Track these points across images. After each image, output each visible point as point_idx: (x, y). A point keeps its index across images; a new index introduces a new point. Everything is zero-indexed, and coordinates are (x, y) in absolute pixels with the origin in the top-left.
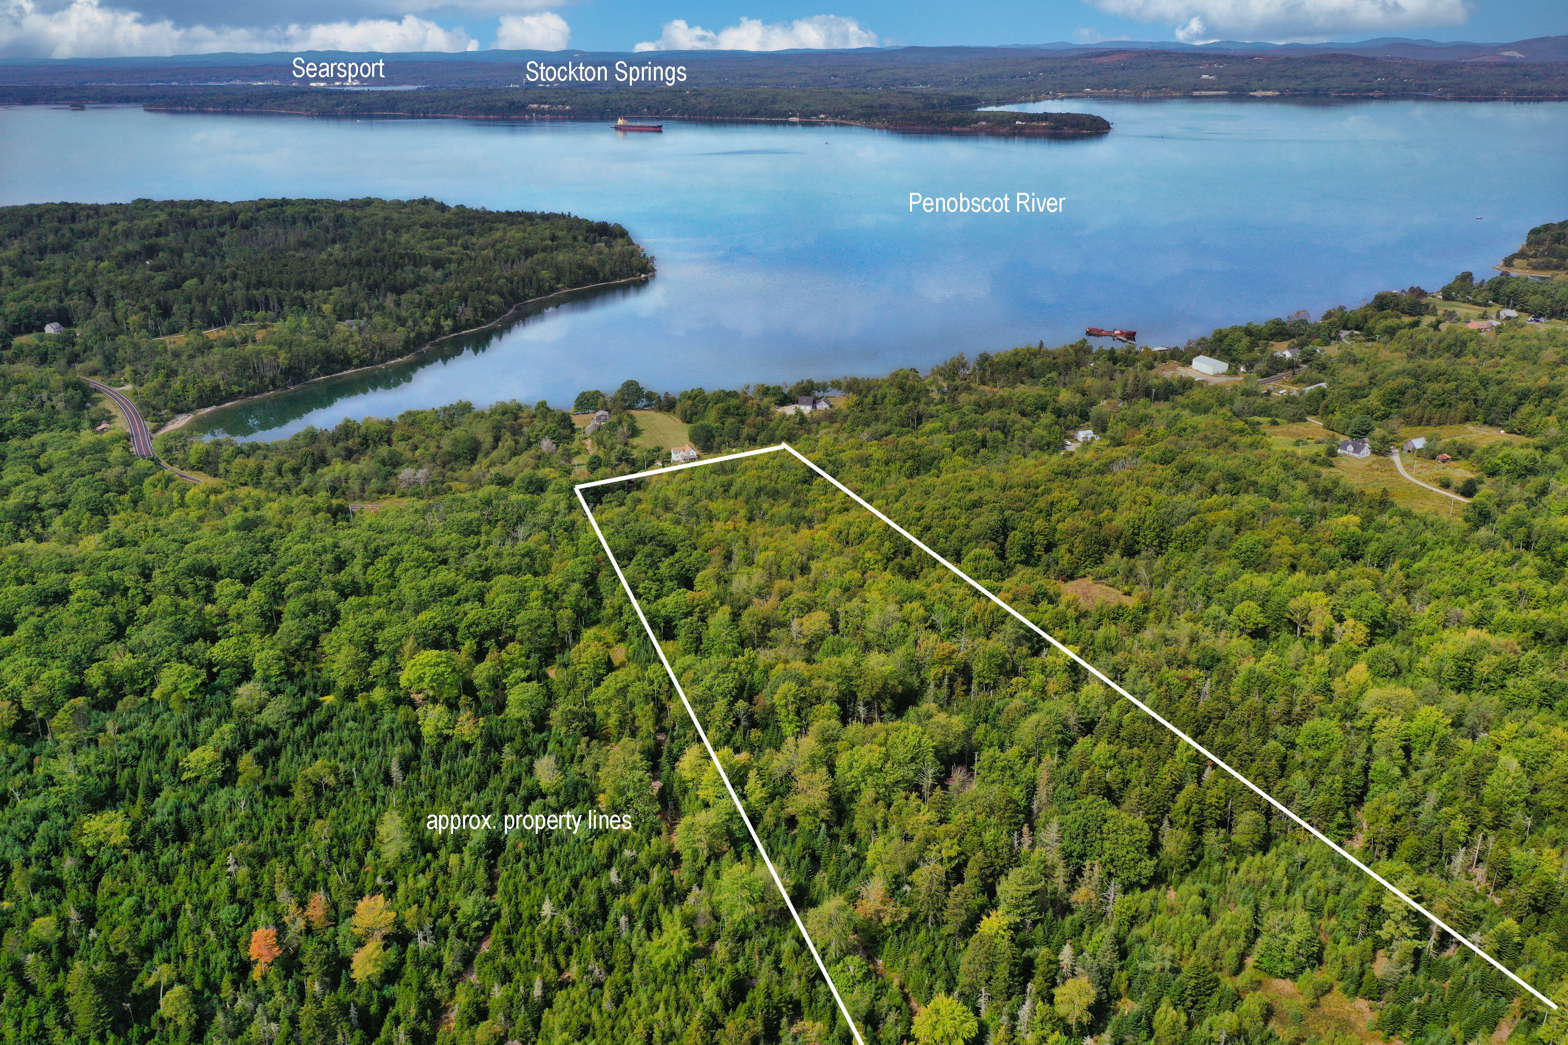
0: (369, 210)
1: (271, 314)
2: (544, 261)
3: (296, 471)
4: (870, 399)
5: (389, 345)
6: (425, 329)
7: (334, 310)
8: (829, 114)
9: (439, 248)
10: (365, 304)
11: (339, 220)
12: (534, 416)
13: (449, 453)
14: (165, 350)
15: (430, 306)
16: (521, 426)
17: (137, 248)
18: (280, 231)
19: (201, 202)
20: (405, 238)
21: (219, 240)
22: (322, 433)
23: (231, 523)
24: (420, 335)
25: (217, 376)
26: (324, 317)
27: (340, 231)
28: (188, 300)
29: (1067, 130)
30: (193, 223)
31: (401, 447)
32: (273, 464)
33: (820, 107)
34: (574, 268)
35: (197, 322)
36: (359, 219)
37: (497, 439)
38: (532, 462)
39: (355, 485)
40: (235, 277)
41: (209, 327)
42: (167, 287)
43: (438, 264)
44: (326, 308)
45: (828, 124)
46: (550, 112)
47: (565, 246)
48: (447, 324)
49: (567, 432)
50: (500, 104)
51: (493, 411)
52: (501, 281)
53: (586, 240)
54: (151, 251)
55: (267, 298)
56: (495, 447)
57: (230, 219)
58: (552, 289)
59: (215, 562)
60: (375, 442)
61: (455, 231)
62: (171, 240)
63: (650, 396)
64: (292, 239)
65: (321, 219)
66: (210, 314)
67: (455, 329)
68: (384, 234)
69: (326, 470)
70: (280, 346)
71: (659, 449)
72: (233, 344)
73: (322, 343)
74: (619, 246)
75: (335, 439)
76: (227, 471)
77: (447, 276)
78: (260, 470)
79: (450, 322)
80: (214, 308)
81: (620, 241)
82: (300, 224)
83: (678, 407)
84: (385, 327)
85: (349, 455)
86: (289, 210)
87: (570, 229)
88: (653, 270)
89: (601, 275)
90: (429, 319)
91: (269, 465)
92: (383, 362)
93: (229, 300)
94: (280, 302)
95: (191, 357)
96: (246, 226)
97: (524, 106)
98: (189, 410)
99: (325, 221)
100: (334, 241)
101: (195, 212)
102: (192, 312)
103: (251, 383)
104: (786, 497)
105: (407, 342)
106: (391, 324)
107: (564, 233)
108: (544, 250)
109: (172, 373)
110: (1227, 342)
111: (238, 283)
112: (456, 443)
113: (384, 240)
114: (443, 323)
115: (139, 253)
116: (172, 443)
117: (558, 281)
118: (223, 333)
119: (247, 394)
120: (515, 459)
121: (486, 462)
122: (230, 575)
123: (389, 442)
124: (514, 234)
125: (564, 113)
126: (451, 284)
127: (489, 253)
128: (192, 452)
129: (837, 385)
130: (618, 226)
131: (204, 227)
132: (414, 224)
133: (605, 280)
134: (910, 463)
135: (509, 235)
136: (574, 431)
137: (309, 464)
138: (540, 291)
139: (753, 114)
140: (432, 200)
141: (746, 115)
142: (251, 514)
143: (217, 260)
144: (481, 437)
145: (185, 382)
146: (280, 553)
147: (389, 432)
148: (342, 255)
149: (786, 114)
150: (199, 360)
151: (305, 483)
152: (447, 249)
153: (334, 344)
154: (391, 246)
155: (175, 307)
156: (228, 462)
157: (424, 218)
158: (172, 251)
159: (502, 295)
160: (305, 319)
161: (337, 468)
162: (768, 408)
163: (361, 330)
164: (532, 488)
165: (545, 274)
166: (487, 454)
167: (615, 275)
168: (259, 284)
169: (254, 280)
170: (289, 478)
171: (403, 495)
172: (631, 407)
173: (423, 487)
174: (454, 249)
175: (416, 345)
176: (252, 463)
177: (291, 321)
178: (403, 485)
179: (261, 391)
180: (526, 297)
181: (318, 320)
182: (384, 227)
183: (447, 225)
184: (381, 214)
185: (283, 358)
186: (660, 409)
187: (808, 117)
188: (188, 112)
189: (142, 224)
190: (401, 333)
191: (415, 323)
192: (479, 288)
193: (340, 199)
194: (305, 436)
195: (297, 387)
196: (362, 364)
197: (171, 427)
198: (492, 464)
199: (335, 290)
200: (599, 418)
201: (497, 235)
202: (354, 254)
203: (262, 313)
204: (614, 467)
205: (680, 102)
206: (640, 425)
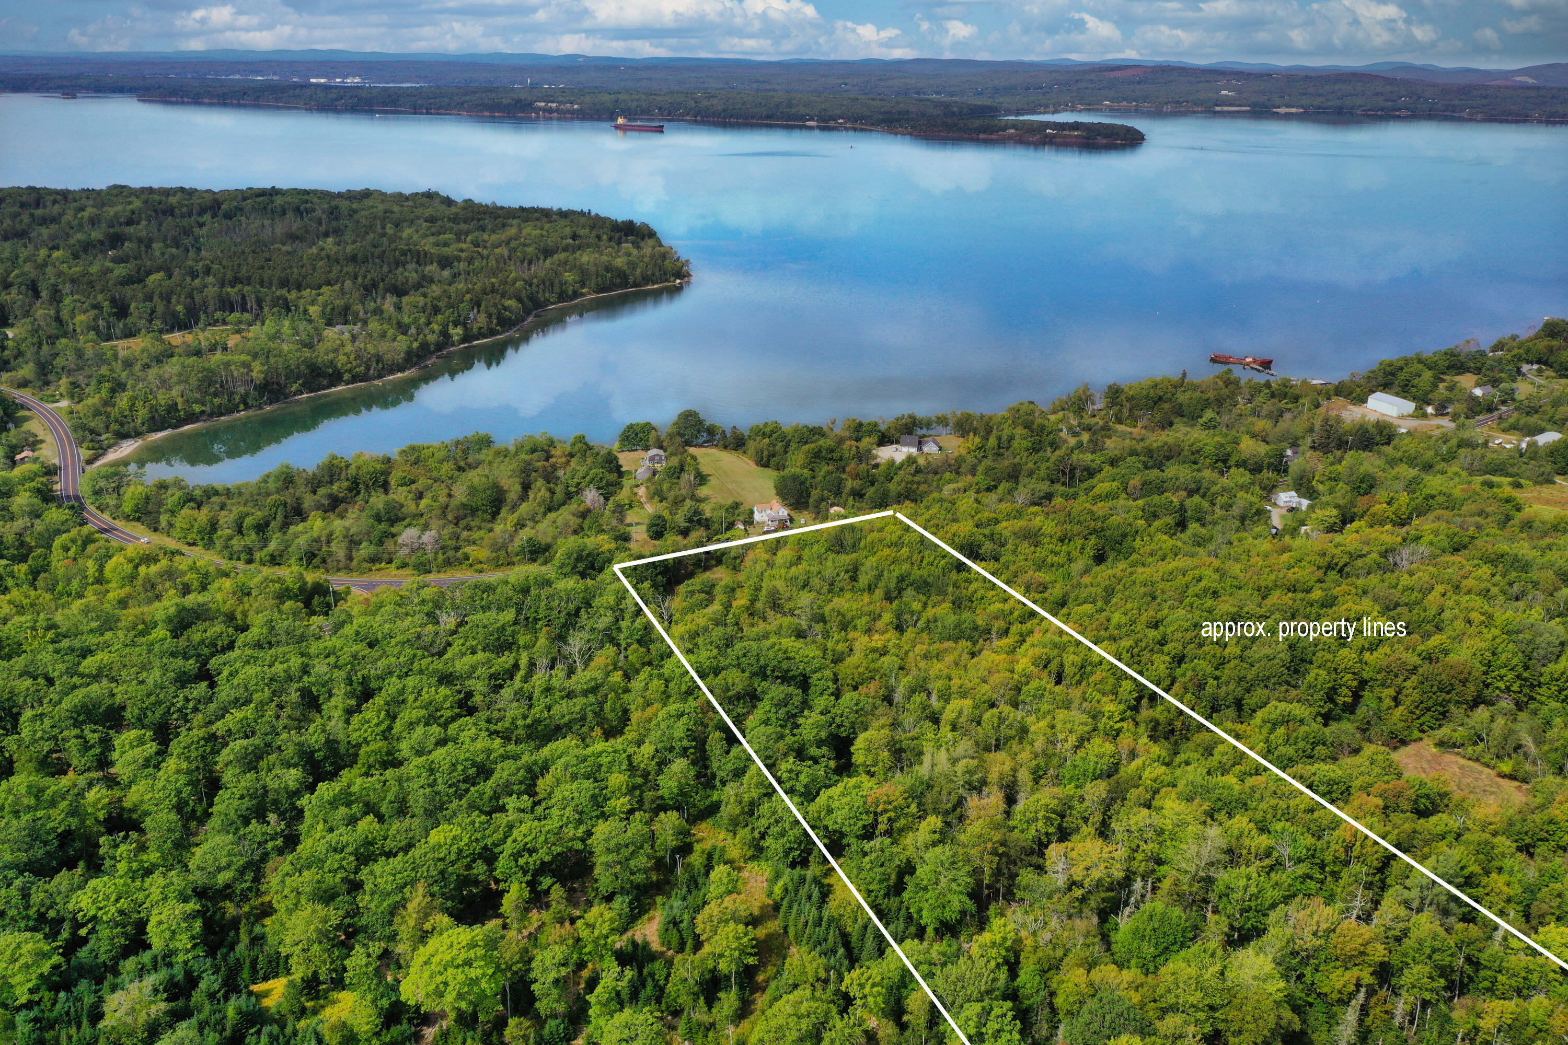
0: (368, 202)
1: (246, 316)
2: (566, 263)
3: (262, 528)
4: (992, 441)
5: (388, 357)
6: (431, 338)
7: (323, 313)
8: (848, 119)
9: (446, 245)
10: (360, 307)
11: (334, 212)
12: (572, 455)
13: (464, 506)
14: (115, 356)
15: (436, 310)
16: (554, 468)
17: (100, 237)
18: (267, 222)
19: (182, 189)
20: (407, 232)
21: (196, 230)
22: (299, 473)
23: (160, 615)
24: (424, 346)
25: (175, 392)
26: (310, 321)
27: (334, 224)
28: (149, 298)
29: (1101, 140)
30: (170, 211)
31: (400, 495)
32: (232, 517)
33: (838, 112)
34: (601, 271)
35: (157, 324)
36: (355, 211)
37: (526, 487)
38: (574, 521)
39: (339, 549)
40: (208, 271)
41: (171, 330)
42: (127, 281)
43: (445, 263)
44: (314, 310)
45: (847, 129)
46: (557, 110)
47: (588, 246)
48: (456, 332)
49: (613, 477)
50: (506, 101)
51: (519, 448)
52: (519, 284)
53: (610, 240)
54: (115, 240)
55: (244, 297)
56: (524, 497)
57: (212, 208)
58: (576, 295)
59: (118, 699)
60: (367, 487)
61: (463, 227)
62: (142, 229)
63: (711, 431)
64: (280, 229)
65: (314, 210)
66: (174, 314)
67: (466, 339)
68: (383, 228)
69: (301, 527)
70: (255, 356)
71: (736, 506)
72: (198, 353)
73: (307, 353)
74: (648, 248)
75: (315, 484)
76: (171, 525)
77: (455, 276)
78: (214, 526)
79: (459, 330)
80: (179, 308)
81: (651, 242)
82: (290, 215)
83: (751, 446)
84: (383, 335)
85: (334, 505)
86: (279, 201)
87: (593, 227)
88: (689, 275)
89: (631, 281)
90: (436, 327)
91: (226, 519)
92: (380, 376)
93: (198, 298)
94: (259, 302)
95: (147, 366)
96: (229, 216)
97: (531, 104)
98: (138, 434)
99: (318, 213)
100: (326, 235)
101: (173, 200)
102: (153, 311)
103: (217, 401)
104: (942, 592)
105: (409, 353)
106: (391, 332)
107: (587, 231)
108: (565, 249)
109: (118, 387)
110: (1402, 376)
111: (210, 279)
112: (473, 491)
113: (384, 235)
114: (451, 331)
115: (102, 243)
116: (102, 484)
117: (583, 287)
118: (189, 338)
119: (211, 415)
120: (551, 516)
121: (512, 519)
122: (140, 722)
123: (385, 487)
124: (530, 231)
125: (572, 112)
126: (461, 286)
127: (503, 251)
128: (127, 496)
129: (942, 421)
130: (645, 225)
131: (183, 216)
132: (418, 218)
133: (635, 285)
134: (1093, 540)
135: (525, 232)
136: (621, 474)
137: (280, 517)
138: (562, 297)
139: (769, 117)
140: (437, 194)
141: (761, 118)
142: (192, 599)
143: (192, 254)
144: (505, 483)
145: (133, 399)
146: (221, 679)
147: (386, 473)
148: (335, 249)
149: (803, 118)
150: (153, 372)
151: (273, 546)
152: (455, 246)
153: (322, 354)
154: (392, 240)
155: (133, 306)
156: (173, 513)
157: (429, 212)
158: (140, 240)
159: (520, 300)
160: (287, 323)
161: (316, 525)
162: (869, 451)
163: (354, 338)
164: (581, 566)
165: (569, 277)
166: (514, 508)
167: (647, 280)
168: (236, 281)
169: (230, 275)
170: (251, 538)
171: (404, 565)
172: (688, 443)
173: (430, 556)
174: (464, 246)
175: (419, 357)
176: (203, 516)
177: (270, 326)
178: (405, 551)
179: (229, 411)
180: (548, 302)
181: (302, 326)
182: (384, 220)
183: (455, 220)
184: (381, 207)
185: (258, 371)
186: (726, 447)
187: (826, 121)
188: (183, 103)
189: (111, 211)
190: (402, 344)
191: (419, 330)
192: (493, 291)
193: (335, 189)
194: (277, 478)
195: (275, 406)
196: (355, 379)
197: (112, 456)
198: (520, 525)
199: (325, 289)
200: (652, 459)
201: (513, 231)
202: (349, 249)
203: (236, 315)
204: (685, 533)
205: (693, 104)
206: (705, 470)
